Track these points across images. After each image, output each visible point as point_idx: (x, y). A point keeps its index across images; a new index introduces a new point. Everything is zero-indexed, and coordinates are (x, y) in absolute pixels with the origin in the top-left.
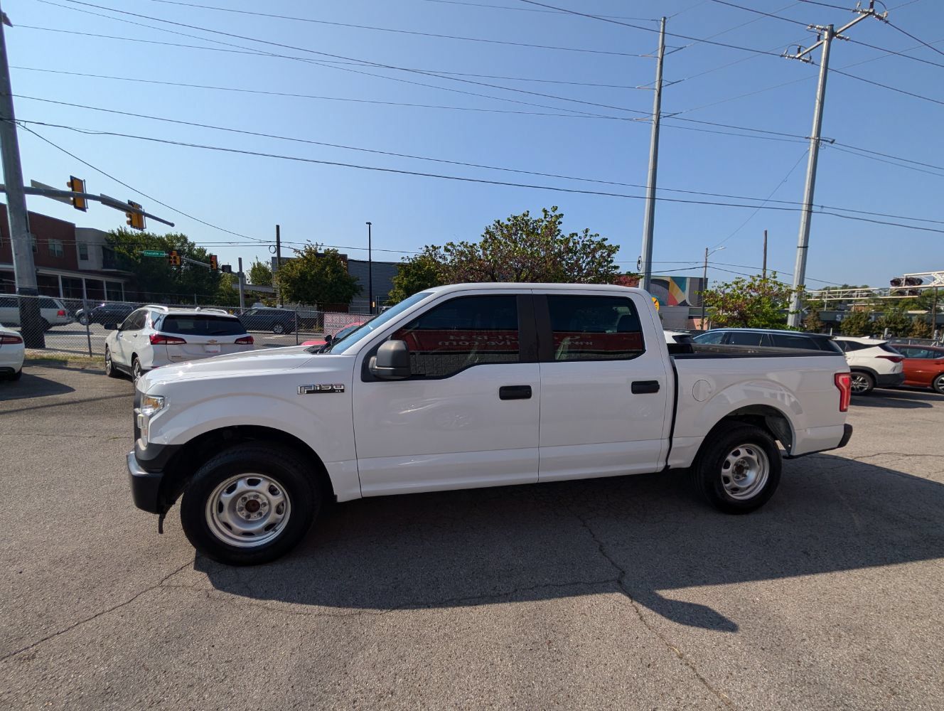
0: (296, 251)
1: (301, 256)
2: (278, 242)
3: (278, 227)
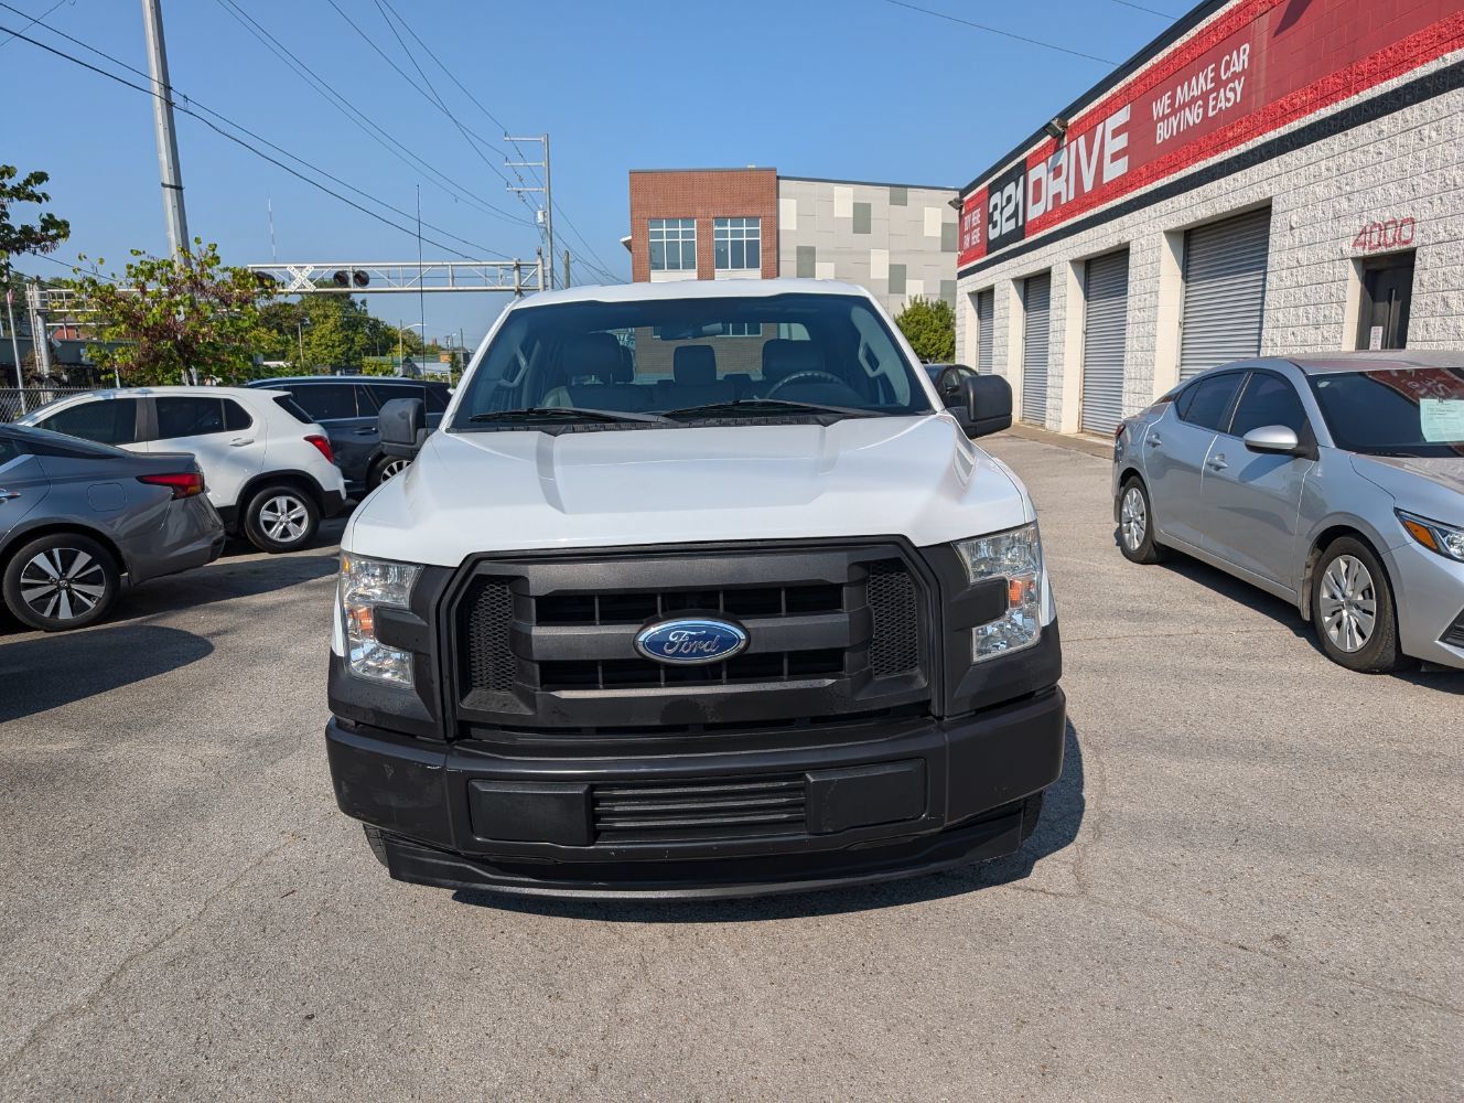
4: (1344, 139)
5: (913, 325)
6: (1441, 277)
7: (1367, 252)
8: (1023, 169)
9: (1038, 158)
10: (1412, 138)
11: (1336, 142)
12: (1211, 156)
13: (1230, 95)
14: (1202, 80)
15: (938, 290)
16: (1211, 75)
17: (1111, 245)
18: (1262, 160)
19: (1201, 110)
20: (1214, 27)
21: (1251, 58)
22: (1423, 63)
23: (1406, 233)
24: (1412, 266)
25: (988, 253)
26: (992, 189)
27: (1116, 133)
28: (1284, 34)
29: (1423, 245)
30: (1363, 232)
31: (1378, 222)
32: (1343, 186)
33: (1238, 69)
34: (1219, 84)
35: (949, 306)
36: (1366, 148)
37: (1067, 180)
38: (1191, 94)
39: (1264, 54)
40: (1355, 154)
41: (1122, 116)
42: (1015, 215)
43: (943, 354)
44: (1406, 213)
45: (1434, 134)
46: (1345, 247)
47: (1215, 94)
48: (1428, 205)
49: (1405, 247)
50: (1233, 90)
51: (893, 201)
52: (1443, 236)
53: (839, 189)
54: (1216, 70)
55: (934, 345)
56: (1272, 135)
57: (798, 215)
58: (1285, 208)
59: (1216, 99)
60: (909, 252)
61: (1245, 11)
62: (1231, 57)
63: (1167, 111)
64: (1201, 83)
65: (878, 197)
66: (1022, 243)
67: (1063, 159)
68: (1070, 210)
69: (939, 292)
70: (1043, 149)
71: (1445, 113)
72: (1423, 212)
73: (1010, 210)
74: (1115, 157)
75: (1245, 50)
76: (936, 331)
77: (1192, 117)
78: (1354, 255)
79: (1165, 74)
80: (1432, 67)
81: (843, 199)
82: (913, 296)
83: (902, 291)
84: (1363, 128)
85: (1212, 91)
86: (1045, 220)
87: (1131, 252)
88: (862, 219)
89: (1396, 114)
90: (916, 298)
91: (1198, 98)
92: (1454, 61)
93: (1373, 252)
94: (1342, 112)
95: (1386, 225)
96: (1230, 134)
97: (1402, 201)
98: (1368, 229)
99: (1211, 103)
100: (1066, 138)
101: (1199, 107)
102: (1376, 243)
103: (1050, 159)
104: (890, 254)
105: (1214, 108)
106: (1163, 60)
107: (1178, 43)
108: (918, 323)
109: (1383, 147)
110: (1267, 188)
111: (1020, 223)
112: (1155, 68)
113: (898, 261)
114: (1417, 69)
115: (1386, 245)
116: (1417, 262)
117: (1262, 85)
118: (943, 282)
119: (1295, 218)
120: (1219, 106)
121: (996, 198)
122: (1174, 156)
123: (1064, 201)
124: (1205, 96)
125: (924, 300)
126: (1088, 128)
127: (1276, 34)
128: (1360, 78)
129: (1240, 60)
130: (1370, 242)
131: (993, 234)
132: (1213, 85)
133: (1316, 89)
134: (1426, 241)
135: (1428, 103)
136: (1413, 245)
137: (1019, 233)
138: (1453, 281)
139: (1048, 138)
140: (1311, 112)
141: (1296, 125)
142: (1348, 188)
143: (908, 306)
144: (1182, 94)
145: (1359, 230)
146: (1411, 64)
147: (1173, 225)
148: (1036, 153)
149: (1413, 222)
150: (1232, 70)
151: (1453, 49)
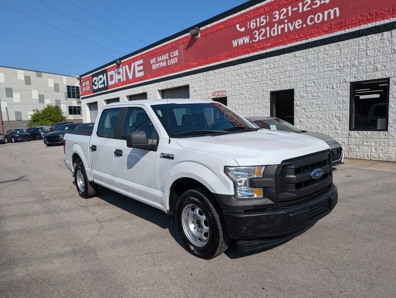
4: (206, 73)
5: (48, 112)
6: (233, 102)
7: (215, 97)
8: (105, 72)
9: (111, 69)
10: (223, 75)
11: (205, 74)
12: (170, 74)
13: (174, 61)
14: (165, 56)
15: (55, 102)
16: (167, 56)
17: (141, 93)
18: (185, 76)
19: (166, 63)
20: (168, 45)
21: (179, 53)
22: (224, 60)
23: (224, 93)
24: (226, 100)
25: (94, 93)
26: (93, 76)
27: (139, 66)
28: (188, 49)
29: (228, 96)
30: (214, 93)
31: (217, 91)
32: (207, 83)
33: (176, 55)
34: (170, 58)
35: (59, 107)
36: (212, 76)
37: (123, 76)
38: (162, 59)
39: (183, 53)
40: (210, 77)
41: (141, 62)
42: (104, 83)
43: (59, 121)
44: (224, 90)
45: (228, 74)
46: (210, 96)
47: (169, 60)
48: (228, 88)
49: (224, 96)
50: (175, 60)
51: (38, 76)
52: (233, 94)
53: (19, 71)
54: (169, 55)
55: (56, 118)
56: (187, 71)
57: (5, 78)
58: (193, 87)
59: (170, 61)
60: (44, 91)
61: (176, 43)
62: (173, 52)
63: (155, 62)
64: (165, 57)
65: (33, 75)
66: (107, 91)
67: (120, 70)
68: (124, 83)
69: (55, 103)
70: (113, 67)
71: (230, 70)
72: (228, 90)
73: (102, 82)
74: (139, 71)
75: (177, 52)
76: (56, 114)
77: (164, 64)
78: (212, 98)
79: (153, 54)
80: (226, 61)
81: (21, 75)
82: (47, 104)
83: (44, 102)
84: (211, 71)
85: (168, 59)
86: (115, 85)
87: (147, 94)
88: (28, 81)
89: (219, 69)
90: (48, 104)
91: (164, 60)
92: (231, 61)
93: (217, 97)
94: (205, 68)
95: (219, 92)
96: (175, 69)
97: (222, 87)
98: (215, 92)
99: (169, 62)
100: (121, 65)
101: (165, 62)
102: (217, 95)
103: (116, 70)
104: (38, 91)
105: (170, 63)
106: (152, 50)
107: (156, 47)
108: (50, 111)
109: (216, 76)
110: (187, 82)
111: (106, 85)
112: (150, 52)
113: (42, 93)
114: (222, 61)
115: (220, 96)
116: (227, 99)
117: (183, 59)
118: (56, 100)
119: (196, 89)
120: (171, 63)
121: (95, 78)
122: (159, 73)
123: (122, 81)
124: (167, 60)
125: (51, 105)
126: (129, 64)
127: (185, 49)
128: (209, 61)
129: (176, 53)
130: (216, 95)
131: (95, 88)
132: (169, 58)
133: (198, 62)
134: (229, 95)
135: (226, 68)
136: (226, 96)
137: (106, 88)
138: (236, 103)
139: (115, 64)
140: (197, 67)
141: (193, 69)
142: (209, 84)
143: (46, 107)
144: (159, 59)
145: (213, 92)
146: (221, 60)
147: (160, 89)
148: (110, 68)
149: (225, 91)
150: (174, 55)
151: (230, 58)
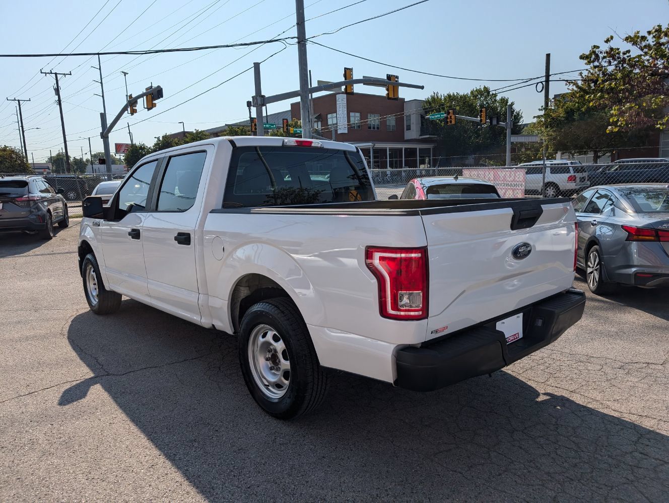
0: (569, 82)
1: (575, 89)
2: (548, 75)
3: (548, 56)
